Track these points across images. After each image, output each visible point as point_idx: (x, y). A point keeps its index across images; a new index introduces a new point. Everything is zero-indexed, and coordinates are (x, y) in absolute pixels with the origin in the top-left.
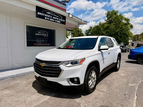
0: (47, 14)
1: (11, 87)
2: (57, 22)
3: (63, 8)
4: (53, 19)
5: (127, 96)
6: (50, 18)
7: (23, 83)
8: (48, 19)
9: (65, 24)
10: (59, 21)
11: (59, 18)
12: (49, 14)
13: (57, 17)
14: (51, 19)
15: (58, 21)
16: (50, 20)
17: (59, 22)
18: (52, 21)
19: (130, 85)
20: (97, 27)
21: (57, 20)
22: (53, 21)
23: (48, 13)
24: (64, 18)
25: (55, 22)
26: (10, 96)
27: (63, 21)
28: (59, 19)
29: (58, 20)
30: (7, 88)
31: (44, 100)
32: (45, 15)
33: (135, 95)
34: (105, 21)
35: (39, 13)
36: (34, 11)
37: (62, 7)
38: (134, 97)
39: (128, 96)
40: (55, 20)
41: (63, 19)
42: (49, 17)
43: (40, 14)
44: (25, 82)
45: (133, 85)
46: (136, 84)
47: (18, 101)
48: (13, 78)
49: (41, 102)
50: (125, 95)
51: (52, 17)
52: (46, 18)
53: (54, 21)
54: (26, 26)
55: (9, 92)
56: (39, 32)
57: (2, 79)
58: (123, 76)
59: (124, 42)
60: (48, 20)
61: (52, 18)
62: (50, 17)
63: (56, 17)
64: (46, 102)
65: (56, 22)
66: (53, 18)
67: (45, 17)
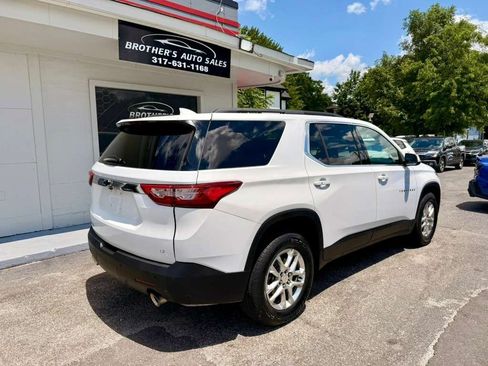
0: (160, 45)
1: (28, 292)
2: (199, 71)
3: (228, 18)
4: (183, 61)
5: (397, 347)
6: (170, 58)
7: (69, 279)
8: (163, 61)
9: (228, 76)
10: (204, 65)
11: (204, 58)
12: (166, 46)
13: (198, 54)
14: (174, 63)
15: (201, 68)
16: (171, 66)
17: (206, 69)
18: (177, 68)
19: (431, 302)
20: (374, 74)
21: (196, 63)
22: (182, 68)
23: (163, 41)
24: (224, 53)
25: (190, 70)
26: (11, 324)
27: (222, 64)
28: (204, 60)
29: (200, 64)
30: (13, 296)
31: (105, 346)
32: (151, 49)
33: (431, 347)
34: (406, 48)
35: (128, 45)
36: (112, 40)
37: (221, 16)
38: (425, 352)
39: (401, 349)
40: (188, 63)
41: (218, 59)
42: (166, 57)
43: (135, 46)
44: (75, 277)
45: (442, 304)
46: (456, 302)
47: (23, 343)
48: (47, 260)
49: (92, 350)
50: (391, 342)
51: (179, 55)
52: (155, 60)
53: (187, 69)
54: (97, 88)
55: (13, 310)
56: (141, 106)
57: (12, 265)
58: (421, 266)
59: (479, 125)
60: (162, 65)
61: (178, 59)
62: (171, 54)
63: (193, 53)
64: (107, 354)
65: (195, 70)
66: (184, 56)
67: (154, 55)
